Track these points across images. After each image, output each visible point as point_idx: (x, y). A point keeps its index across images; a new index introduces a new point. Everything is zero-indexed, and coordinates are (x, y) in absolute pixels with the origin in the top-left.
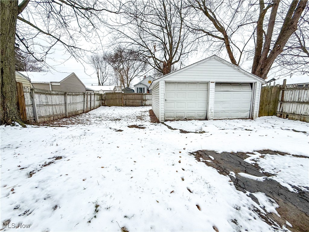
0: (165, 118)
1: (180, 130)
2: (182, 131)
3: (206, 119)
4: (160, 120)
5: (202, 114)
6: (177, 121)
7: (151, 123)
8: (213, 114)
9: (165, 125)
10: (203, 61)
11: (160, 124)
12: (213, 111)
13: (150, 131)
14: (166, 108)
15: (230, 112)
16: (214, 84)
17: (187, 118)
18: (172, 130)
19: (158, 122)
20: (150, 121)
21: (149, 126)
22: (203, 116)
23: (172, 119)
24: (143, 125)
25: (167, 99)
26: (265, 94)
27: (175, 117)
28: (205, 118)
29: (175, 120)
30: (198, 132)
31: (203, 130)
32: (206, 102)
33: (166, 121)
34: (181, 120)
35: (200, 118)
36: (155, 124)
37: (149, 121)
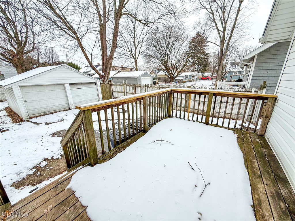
0: (30, 116)
1: (45, 123)
2: (47, 124)
3: (70, 109)
4: (24, 119)
5: (65, 106)
6: (43, 116)
7: (14, 124)
8: (73, 105)
9: (31, 122)
10: (54, 69)
11: (25, 122)
12: (73, 103)
13: (15, 131)
14: (28, 107)
15: (86, 101)
16: (68, 85)
17: (53, 112)
18: (38, 125)
19: (23, 121)
20: (12, 122)
21: (12, 127)
22: (66, 107)
23: (37, 115)
24: (3, 129)
25: (26, 100)
26: (104, 88)
27: (41, 113)
28: (68, 109)
29: (41, 116)
30: (59, 121)
31: (63, 119)
32: (66, 97)
33: (31, 118)
34: (47, 114)
35: (64, 109)
36: (19, 124)
37: (10, 122)
